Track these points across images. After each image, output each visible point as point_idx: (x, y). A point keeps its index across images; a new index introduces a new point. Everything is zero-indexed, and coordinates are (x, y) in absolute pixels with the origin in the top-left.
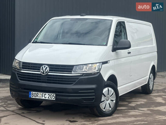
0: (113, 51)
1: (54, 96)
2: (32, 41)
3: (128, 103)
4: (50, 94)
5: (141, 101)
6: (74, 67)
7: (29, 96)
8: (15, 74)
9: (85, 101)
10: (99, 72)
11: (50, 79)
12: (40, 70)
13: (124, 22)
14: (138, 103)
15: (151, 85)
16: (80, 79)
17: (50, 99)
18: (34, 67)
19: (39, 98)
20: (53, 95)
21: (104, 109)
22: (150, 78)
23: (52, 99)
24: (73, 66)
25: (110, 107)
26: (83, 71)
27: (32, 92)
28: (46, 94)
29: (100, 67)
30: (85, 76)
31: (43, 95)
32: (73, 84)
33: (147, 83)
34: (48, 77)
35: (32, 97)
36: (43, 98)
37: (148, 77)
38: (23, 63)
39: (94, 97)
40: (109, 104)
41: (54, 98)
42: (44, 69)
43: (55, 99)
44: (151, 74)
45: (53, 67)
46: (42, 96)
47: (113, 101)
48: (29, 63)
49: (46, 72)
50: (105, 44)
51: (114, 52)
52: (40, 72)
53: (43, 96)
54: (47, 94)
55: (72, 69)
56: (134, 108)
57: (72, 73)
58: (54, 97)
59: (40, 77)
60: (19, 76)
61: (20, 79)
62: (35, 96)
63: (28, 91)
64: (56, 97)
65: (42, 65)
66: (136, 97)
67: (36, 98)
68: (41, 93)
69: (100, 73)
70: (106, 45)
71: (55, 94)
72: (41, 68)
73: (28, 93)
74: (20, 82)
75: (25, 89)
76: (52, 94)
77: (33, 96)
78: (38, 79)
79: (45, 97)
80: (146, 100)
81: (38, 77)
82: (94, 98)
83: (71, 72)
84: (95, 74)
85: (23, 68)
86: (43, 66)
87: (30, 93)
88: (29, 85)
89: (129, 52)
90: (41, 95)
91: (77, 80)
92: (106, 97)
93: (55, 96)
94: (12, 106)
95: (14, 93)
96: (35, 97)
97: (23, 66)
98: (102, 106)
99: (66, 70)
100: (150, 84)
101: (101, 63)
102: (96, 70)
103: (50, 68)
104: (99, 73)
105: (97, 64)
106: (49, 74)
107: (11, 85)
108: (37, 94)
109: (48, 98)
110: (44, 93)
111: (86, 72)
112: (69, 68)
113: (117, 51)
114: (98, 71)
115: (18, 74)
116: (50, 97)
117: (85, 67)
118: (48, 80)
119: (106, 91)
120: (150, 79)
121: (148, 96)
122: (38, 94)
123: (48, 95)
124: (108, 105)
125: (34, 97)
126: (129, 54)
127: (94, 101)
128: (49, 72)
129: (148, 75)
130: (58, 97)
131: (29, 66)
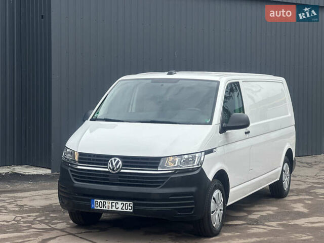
0: (221, 132)
2: (90, 118)
3: (246, 214)
4: (125, 203)
5: (269, 209)
6: (162, 161)
7: (90, 206)
8: (68, 171)
9: (179, 212)
10: (201, 167)
11: (123, 179)
12: (107, 166)
13: (238, 82)
14: (264, 214)
15: (286, 182)
16: (172, 178)
17: (125, 210)
18: (97, 160)
19: (107, 209)
20: (129, 204)
21: (215, 223)
22: (284, 171)
23: (128, 210)
24: (159, 159)
25: (219, 220)
26: (176, 165)
27: (95, 200)
28: (118, 203)
29: (202, 159)
30: (178, 173)
31: (114, 204)
32: (160, 187)
33: (279, 179)
34: (120, 177)
35: (95, 208)
36: (114, 209)
37: (280, 169)
38: (80, 154)
40: (219, 215)
42: (114, 164)
43: (132, 211)
44: (286, 164)
45: (128, 161)
46: (112, 206)
48: (90, 155)
49: (117, 169)
50: (208, 121)
51: (223, 134)
52: (107, 168)
53: (114, 206)
54: (120, 203)
55: (159, 163)
56: (256, 222)
57: (158, 170)
58: (130, 208)
59: (108, 176)
60: (73, 175)
61: (76, 180)
62: (101, 206)
63: (90, 198)
64: (134, 208)
65: (111, 157)
66: (260, 204)
67: (102, 208)
68: (111, 202)
69: (202, 169)
70: (210, 123)
71: (132, 203)
72: (109, 162)
73: (89, 201)
74: (75, 185)
75: (84, 195)
76: (128, 203)
77: (97, 206)
78: (104, 179)
79: (117, 208)
80: (277, 208)
81: (104, 175)
82: (192, 208)
83: (157, 167)
84: (193, 170)
85: (80, 162)
86: (113, 159)
87: (92, 200)
88: (89, 189)
89: (247, 131)
90: (110, 205)
91: (167, 181)
93: (132, 205)
94: (59, 221)
95: (66, 202)
97: (79, 158)
100: (283, 180)
101: (203, 153)
102: (195, 164)
103: (123, 162)
104: (200, 169)
105: (198, 155)
106: (122, 171)
107: (61, 189)
109: (122, 209)
110: (115, 202)
111: (181, 167)
112: (154, 162)
113: (227, 131)
114: (198, 165)
115: (71, 171)
116: (124, 208)
117: (177, 159)
118: (120, 180)
121: (281, 202)
122: (105, 202)
123: (122, 204)
125: (99, 208)
126: (248, 135)
127: (193, 212)
128: (122, 169)
129: (280, 167)
130: (137, 207)
131: (90, 159)
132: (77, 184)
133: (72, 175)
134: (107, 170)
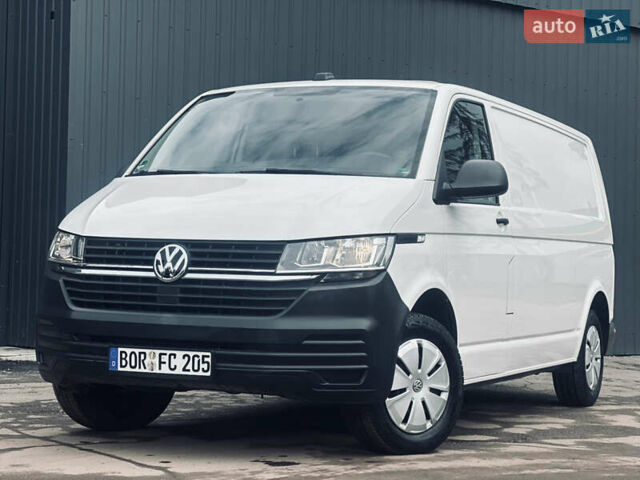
0: (437, 201)
1: (208, 363)
2: (127, 173)
4: (191, 354)
5: (554, 422)
6: (288, 249)
7: (107, 365)
8: (58, 282)
9: (327, 381)
10: (385, 270)
11: (190, 296)
12: (152, 265)
13: (482, 106)
14: (542, 427)
15: (593, 370)
16: (310, 293)
17: (192, 373)
19: (147, 371)
20: (204, 357)
21: (405, 421)
22: (589, 344)
23: (200, 373)
24: (280, 245)
25: (428, 417)
26: (322, 263)
27: (120, 349)
28: (175, 355)
29: (387, 254)
30: (327, 282)
31: (165, 359)
33: (575, 360)
34: (183, 291)
35: (120, 369)
36: (165, 370)
37: (579, 335)
38: (90, 240)
39: (365, 366)
40: (424, 403)
41: (206, 369)
42: (169, 258)
43: (208, 374)
44: (593, 329)
45: (204, 252)
46: (161, 363)
47: (438, 392)
48: (112, 241)
50: (407, 173)
51: (444, 207)
52: (152, 270)
53: (164, 363)
54: (180, 354)
55: (278, 256)
56: (524, 439)
57: (278, 272)
58: (205, 366)
59: (154, 289)
60: (70, 293)
61: (75, 303)
62: (133, 364)
63: (107, 346)
64: (214, 367)
65: (162, 243)
66: (533, 413)
67: (137, 370)
68: (158, 352)
69: (388, 275)
70: (413, 175)
71: (209, 354)
72: (158, 257)
73: (106, 352)
74: (74, 316)
75: (94, 339)
76: (201, 354)
77: (124, 363)
78: (144, 298)
79: (173, 367)
80: (573, 421)
81: (144, 289)
82: (364, 369)
83: (274, 266)
85: (87, 260)
86: (167, 248)
87: (112, 350)
89: (500, 218)
90: (157, 360)
91: (297, 300)
92: (411, 377)
93: (209, 360)
94: (45, 425)
95: (51, 360)
96: (131, 367)
97: (87, 251)
98: (396, 408)
99: (255, 261)
100: (587, 364)
101: (391, 239)
102: (371, 263)
103: (191, 254)
104: (384, 274)
105: (377, 240)
106: (188, 276)
108: (142, 356)
109: (184, 369)
110: (168, 352)
111: (333, 267)
112: (266, 253)
113: (452, 204)
114: (378, 265)
115: (67, 283)
116: (189, 367)
117: (327, 251)
118: (182, 300)
119: (412, 351)
120: (587, 347)
121: (581, 412)
122: (145, 353)
123: (184, 357)
124: (418, 408)
125: (128, 369)
126: (502, 229)
127: (362, 381)
128: (187, 271)
129: (578, 329)
130: (223, 366)
131: (112, 252)
132: (79, 312)
133: (68, 291)
134: (152, 274)
